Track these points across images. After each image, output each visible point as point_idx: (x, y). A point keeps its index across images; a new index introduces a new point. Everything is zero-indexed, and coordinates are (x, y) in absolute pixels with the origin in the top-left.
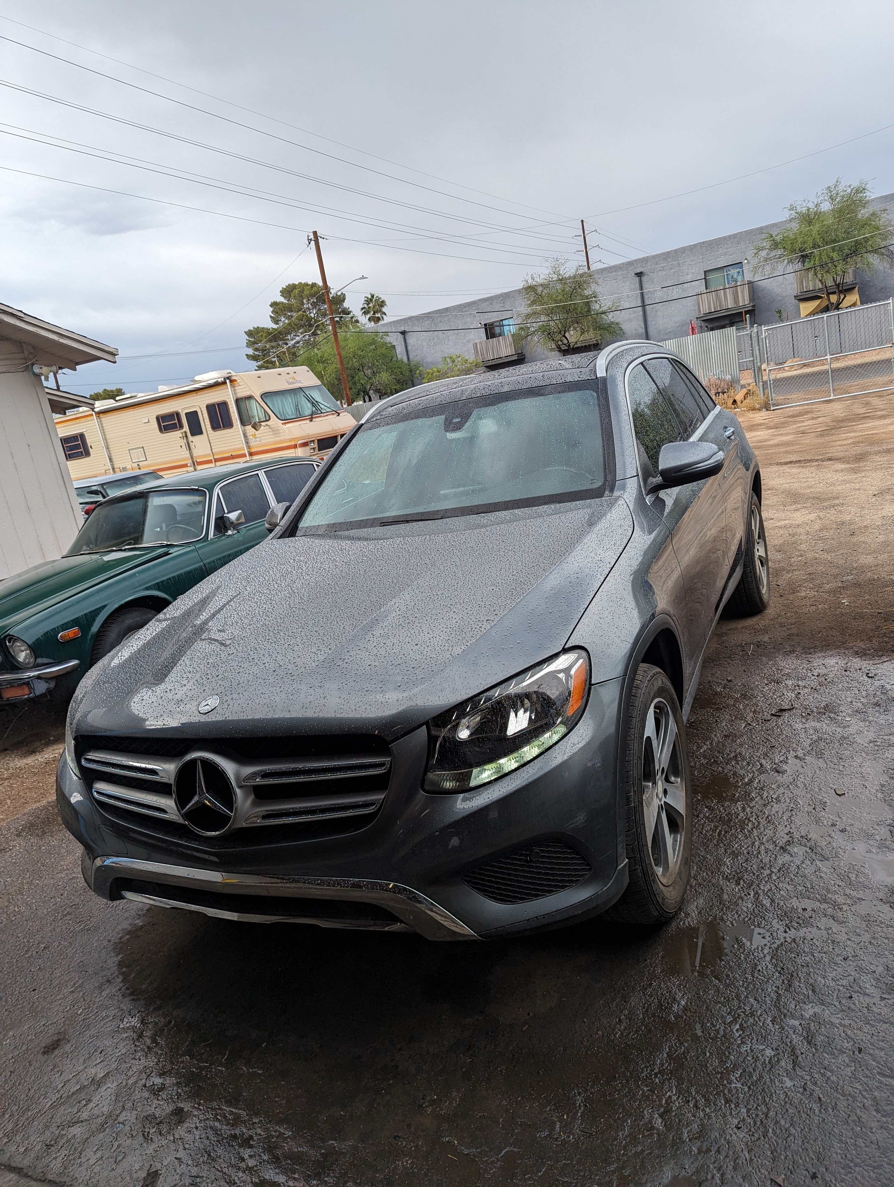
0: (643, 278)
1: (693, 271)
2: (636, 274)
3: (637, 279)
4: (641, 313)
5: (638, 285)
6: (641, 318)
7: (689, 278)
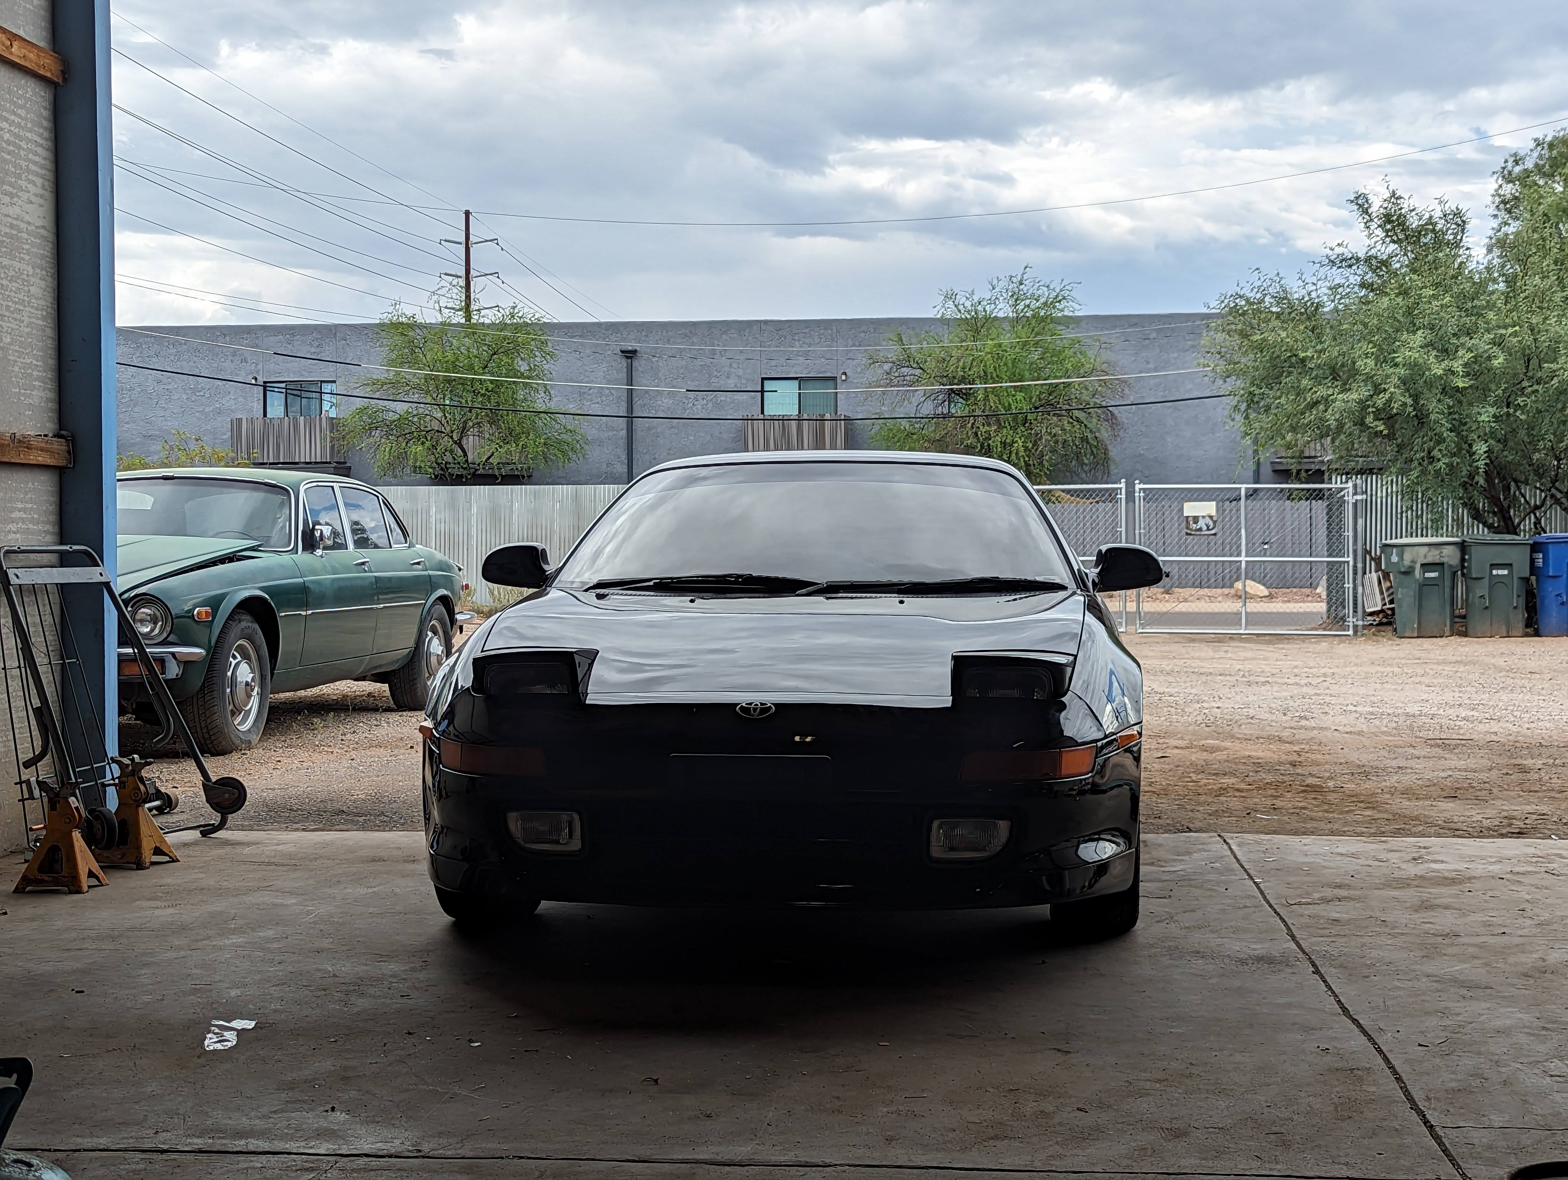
0: (636, 363)
1: (740, 372)
2: (622, 352)
3: (624, 363)
4: (624, 433)
5: (623, 375)
6: (623, 443)
7: (731, 384)
